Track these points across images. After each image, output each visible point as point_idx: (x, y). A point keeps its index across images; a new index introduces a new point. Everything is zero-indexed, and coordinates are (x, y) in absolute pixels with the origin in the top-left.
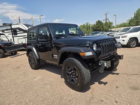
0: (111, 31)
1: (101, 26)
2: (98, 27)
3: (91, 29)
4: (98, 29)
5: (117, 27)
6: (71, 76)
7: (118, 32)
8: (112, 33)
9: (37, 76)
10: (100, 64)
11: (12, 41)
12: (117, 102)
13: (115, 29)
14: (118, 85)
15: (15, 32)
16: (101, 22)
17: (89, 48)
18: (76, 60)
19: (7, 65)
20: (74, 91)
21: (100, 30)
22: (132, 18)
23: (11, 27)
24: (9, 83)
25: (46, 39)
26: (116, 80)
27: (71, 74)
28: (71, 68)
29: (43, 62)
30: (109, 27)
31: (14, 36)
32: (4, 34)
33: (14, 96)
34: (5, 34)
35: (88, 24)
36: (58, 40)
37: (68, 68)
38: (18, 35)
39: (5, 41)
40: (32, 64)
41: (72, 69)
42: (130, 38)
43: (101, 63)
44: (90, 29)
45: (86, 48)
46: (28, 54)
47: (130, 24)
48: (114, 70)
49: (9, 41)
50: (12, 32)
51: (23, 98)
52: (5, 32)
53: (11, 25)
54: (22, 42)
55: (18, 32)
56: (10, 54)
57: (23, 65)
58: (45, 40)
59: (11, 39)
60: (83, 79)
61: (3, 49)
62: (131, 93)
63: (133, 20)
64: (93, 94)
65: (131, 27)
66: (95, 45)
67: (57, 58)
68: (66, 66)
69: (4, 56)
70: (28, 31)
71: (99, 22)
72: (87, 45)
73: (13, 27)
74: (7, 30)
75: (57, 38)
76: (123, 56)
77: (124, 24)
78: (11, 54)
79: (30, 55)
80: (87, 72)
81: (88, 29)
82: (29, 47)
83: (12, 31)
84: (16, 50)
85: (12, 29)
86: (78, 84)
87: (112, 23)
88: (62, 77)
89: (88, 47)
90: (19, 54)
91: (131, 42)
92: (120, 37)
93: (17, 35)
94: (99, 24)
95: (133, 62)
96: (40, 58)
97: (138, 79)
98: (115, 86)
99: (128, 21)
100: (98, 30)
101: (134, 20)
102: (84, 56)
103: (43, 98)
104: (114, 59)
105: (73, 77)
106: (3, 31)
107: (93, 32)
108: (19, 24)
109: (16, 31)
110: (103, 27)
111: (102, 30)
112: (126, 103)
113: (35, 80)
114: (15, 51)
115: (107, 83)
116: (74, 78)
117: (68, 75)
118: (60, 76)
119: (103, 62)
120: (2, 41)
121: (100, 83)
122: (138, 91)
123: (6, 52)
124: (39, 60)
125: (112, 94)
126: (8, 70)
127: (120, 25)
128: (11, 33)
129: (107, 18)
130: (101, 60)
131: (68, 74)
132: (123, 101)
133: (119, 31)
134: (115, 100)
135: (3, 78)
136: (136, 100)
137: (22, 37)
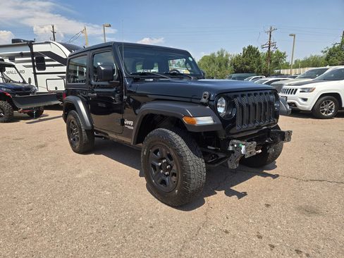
0: (279, 75)
1: (256, 60)
2: (248, 64)
3: (230, 68)
4: (248, 67)
5: (296, 66)
6: (162, 171)
7: (294, 77)
8: (279, 80)
9: (83, 169)
10: (231, 148)
11: (33, 83)
12: (260, 237)
13: (289, 70)
14: (270, 200)
15: (39, 62)
16: (255, 51)
17: (208, 107)
18: (174, 134)
19: (17, 139)
20: (165, 207)
21: (251, 71)
22: (336, 46)
23: (31, 49)
24: (16, 180)
25: (109, 81)
26: (269, 190)
27: (160, 167)
28: (161, 153)
29: (102, 137)
30: (277, 63)
31: (37, 71)
32: (14, 66)
33: (25, 208)
34: (16, 65)
35: (222, 55)
36: (138, 85)
37: (156, 152)
38: (48, 69)
39: (15, 82)
40: (74, 140)
41: (165, 155)
42: (323, 95)
43: (233, 145)
44: (226, 65)
45: (199, 106)
46: (65, 117)
47: (328, 60)
48: (267, 166)
49: (24, 82)
50: (33, 61)
51: (46, 213)
52: (16, 59)
53: (30, 44)
54: (56, 88)
55: (47, 63)
56: (26, 115)
57: (54, 141)
58: (106, 83)
59: (30, 79)
60: (186, 178)
61: (9, 100)
62: (299, 220)
63: (337, 51)
64: (209, 215)
65: (328, 67)
66: (224, 101)
67: (132, 128)
68: (150, 147)
69: (12, 119)
70: (69, 60)
71: (251, 51)
72: (204, 100)
73: (36, 49)
74: (22, 55)
75: (136, 80)
76: (290, 133)
77: (315, 58)
78: (28, 113)
79: (71, 117)
80: (197, 165)
81: (223, 67)
82: (71, 98)
83: (33, 58)
84: (42, 105)
85: (32, 54)
86: (174, 189)
87: (284, 54)
88: (141, 175)
89: (205, 105)
90: (47, 116)
91: (323, 105)
92: (296, 90)
93: (45, 69)
94: (251, 55)
95: (319, 151)
96: (93, 126)
97: (323, 192)
98: (263, 203)
99: (326, 52)
100: (247, 71)
101: (340, 52)
102: (193, 126)
103: (91, 215)
104: (270, 141)
105: (166, 173)
106: (12, 58)
107: (234, 75)
108: (50, 43)
109: (44, 61)
110: (259, 63)
111: (256, 70)
112: (281, 241)
113: (79, 176)
114: (39, 107)
115: (245, 194)
116: (167, 175)
117: (155, 169)
118: (138, 172)
119: (238, 144)
120: (8, 81)
121: (230, 193)
122: (315, 217)
123: (17, 109)
124: (90, 132)
125: (254, 219)
126: (18, 151)
127: (303, 62)
128: (31, 64)
129: (272, 41)
130: (235, 139)
131: (154, 166)
132: (277, 236)
133: (299, 76)
134: (258, 233)
135: (4, 167)
136: (306, 235)
137: (55, 76)
